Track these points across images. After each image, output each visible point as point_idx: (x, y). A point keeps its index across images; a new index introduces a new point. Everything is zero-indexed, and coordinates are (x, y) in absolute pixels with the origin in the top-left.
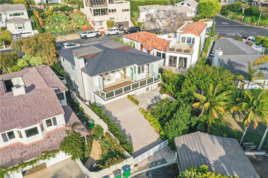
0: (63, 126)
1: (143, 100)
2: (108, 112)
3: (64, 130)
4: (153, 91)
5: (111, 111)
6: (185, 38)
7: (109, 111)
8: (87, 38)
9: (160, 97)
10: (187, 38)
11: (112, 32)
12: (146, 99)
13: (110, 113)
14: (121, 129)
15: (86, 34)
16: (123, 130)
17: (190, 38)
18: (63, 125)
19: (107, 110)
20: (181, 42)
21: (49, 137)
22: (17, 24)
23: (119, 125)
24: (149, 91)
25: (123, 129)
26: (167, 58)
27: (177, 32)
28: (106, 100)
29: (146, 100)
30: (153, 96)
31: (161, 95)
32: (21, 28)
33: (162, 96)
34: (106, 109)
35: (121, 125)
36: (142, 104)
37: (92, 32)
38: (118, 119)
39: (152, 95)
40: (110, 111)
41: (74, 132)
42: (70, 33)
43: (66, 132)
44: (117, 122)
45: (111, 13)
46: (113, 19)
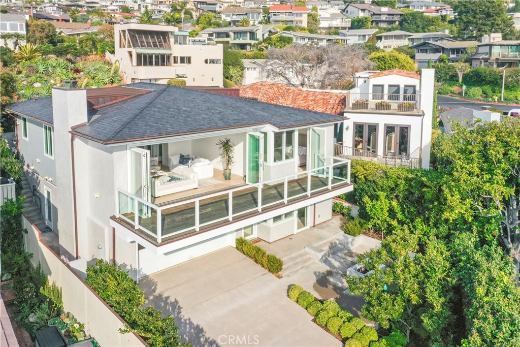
1: (293, 255)
2: (166, 304)
4: (322, 228)
5: (176, 301)
6: (382, 86)
7: (167, 298)
9: (350, 245)
10: (390, 86)
12: (302, 251)
13: (173, 309)
17: (397, 88)
19: (160, 295)
20: (373, 99)
24: (308, 227)
26: (347, 129)
28: (159, 241)
29: (304, 258)
31: (353, 240)
33: (354, 243)
34: (157, 293)
36: (294, 270)
39: (321, 239)
40: (172, 300)
45: (179, 64)
46: (183, 77)
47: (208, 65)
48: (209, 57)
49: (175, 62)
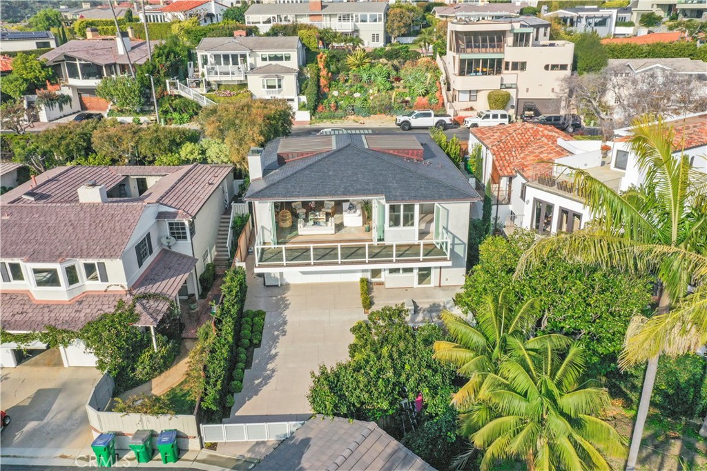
0: (121, 289)
3: (118, 299)
4: (443, 290)
5: (289, 304)
7: (287, 300)
8: (411, 128)
11: (485, 120)
14: (270, 351)
15: (411, 118)
16: (270, 356)
18: (122, 287)
19: (285, 298)
20: (616, 166)
21: (80, 302)
22: (267, 77)
23: (273, 342)
24: (432, 285)
25: (273, 352)
26: (527, 203)
27: (616, 136)
28: (257, 265)
30: (430, 300)
32: (274, 87)
35: (277, 342)
37: (429, 115)
38: (286, 327)
39: (431, 297)
41: (131, 311)
42: (379, 111)
43: (117, 304)
44: (276, 333)
45: (510, 71)
46: (511, 88)
47: (550, 72)
48: (551, 63)
49: (507, 69)
